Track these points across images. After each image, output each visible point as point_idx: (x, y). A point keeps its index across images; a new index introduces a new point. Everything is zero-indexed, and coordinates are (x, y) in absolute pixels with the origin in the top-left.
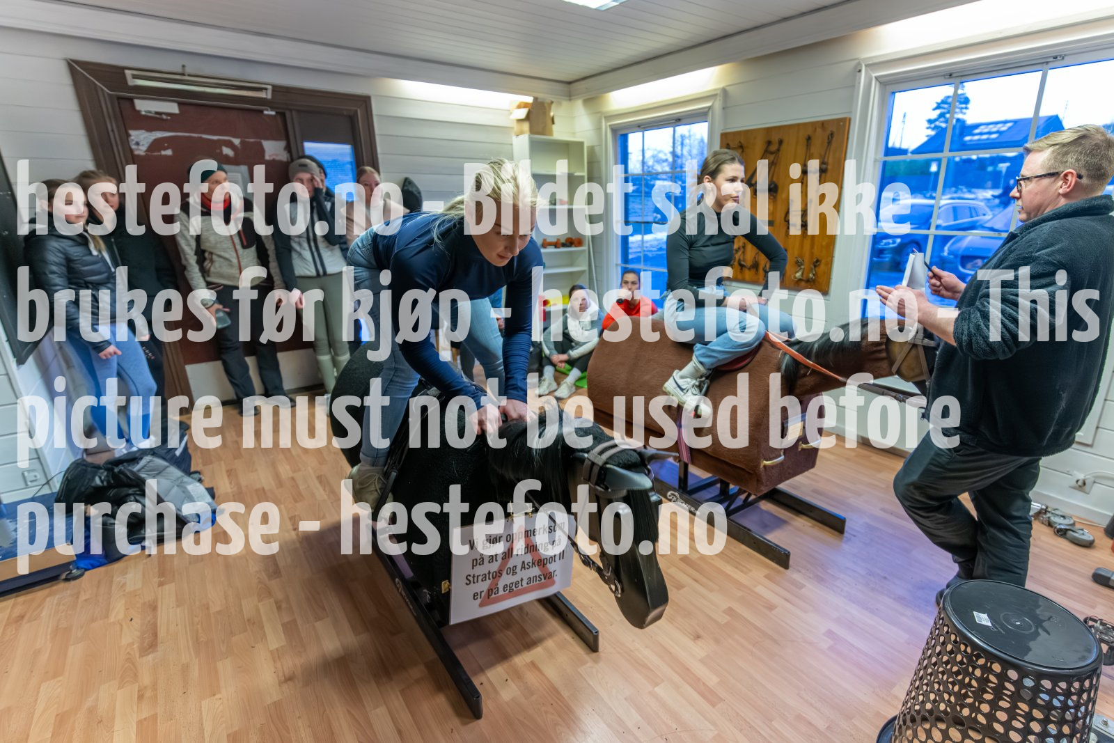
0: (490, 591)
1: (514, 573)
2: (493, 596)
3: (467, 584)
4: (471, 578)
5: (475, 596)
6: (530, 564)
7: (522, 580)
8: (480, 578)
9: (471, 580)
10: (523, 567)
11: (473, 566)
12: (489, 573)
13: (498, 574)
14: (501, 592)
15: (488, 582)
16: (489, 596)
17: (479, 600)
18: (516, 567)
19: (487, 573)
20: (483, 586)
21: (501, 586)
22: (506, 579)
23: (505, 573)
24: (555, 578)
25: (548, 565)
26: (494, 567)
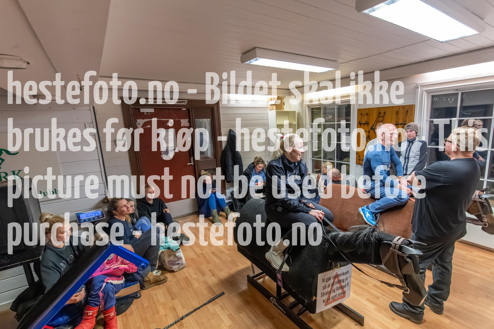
0: (328, 299)
1: (335, 292)
2: (329, 301)
3: (321, 296)
4: (322, 294)
5: (324, 301)
6: (339, 288)
7: (337, 295)
8: (325, 294)
9: (323, 295)
10: (337, 289)
11: (323, 289)
12: (328, 292)
13: (330, 292)
14: (331, 300)
15: (327, 295)
16: (328, 301)
17: (325, 303)
18: (335, 289)
19: (327, 292)
20: (326, 297)
21: (331, 297)
22: (332, 295)
23: (332, 292)
24: (346, 294)
25: (344, 288)
26: (329, 289)
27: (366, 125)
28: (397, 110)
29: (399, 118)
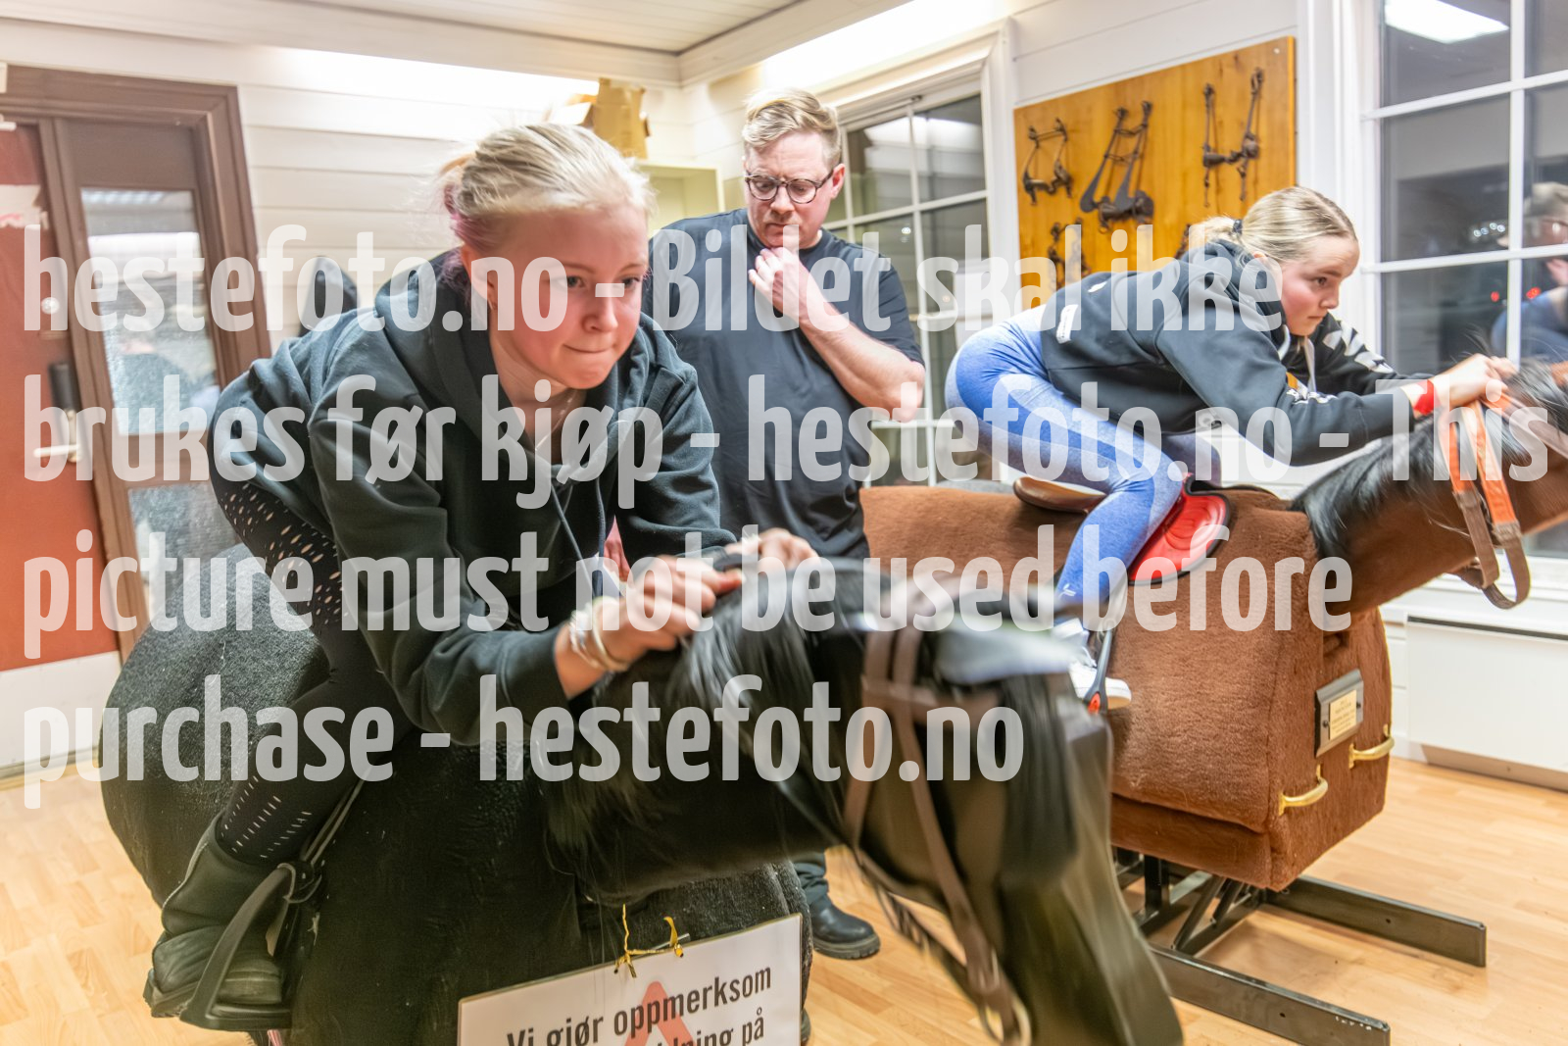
27: (1062, 191)
28: (1209, 79)
29: (1218, 126)
